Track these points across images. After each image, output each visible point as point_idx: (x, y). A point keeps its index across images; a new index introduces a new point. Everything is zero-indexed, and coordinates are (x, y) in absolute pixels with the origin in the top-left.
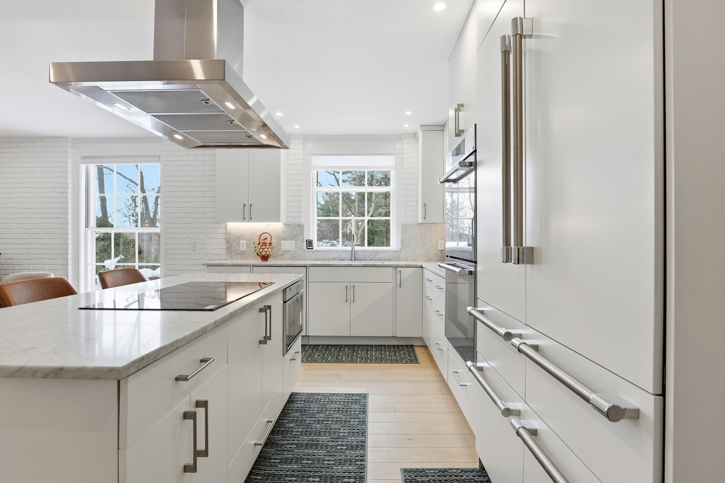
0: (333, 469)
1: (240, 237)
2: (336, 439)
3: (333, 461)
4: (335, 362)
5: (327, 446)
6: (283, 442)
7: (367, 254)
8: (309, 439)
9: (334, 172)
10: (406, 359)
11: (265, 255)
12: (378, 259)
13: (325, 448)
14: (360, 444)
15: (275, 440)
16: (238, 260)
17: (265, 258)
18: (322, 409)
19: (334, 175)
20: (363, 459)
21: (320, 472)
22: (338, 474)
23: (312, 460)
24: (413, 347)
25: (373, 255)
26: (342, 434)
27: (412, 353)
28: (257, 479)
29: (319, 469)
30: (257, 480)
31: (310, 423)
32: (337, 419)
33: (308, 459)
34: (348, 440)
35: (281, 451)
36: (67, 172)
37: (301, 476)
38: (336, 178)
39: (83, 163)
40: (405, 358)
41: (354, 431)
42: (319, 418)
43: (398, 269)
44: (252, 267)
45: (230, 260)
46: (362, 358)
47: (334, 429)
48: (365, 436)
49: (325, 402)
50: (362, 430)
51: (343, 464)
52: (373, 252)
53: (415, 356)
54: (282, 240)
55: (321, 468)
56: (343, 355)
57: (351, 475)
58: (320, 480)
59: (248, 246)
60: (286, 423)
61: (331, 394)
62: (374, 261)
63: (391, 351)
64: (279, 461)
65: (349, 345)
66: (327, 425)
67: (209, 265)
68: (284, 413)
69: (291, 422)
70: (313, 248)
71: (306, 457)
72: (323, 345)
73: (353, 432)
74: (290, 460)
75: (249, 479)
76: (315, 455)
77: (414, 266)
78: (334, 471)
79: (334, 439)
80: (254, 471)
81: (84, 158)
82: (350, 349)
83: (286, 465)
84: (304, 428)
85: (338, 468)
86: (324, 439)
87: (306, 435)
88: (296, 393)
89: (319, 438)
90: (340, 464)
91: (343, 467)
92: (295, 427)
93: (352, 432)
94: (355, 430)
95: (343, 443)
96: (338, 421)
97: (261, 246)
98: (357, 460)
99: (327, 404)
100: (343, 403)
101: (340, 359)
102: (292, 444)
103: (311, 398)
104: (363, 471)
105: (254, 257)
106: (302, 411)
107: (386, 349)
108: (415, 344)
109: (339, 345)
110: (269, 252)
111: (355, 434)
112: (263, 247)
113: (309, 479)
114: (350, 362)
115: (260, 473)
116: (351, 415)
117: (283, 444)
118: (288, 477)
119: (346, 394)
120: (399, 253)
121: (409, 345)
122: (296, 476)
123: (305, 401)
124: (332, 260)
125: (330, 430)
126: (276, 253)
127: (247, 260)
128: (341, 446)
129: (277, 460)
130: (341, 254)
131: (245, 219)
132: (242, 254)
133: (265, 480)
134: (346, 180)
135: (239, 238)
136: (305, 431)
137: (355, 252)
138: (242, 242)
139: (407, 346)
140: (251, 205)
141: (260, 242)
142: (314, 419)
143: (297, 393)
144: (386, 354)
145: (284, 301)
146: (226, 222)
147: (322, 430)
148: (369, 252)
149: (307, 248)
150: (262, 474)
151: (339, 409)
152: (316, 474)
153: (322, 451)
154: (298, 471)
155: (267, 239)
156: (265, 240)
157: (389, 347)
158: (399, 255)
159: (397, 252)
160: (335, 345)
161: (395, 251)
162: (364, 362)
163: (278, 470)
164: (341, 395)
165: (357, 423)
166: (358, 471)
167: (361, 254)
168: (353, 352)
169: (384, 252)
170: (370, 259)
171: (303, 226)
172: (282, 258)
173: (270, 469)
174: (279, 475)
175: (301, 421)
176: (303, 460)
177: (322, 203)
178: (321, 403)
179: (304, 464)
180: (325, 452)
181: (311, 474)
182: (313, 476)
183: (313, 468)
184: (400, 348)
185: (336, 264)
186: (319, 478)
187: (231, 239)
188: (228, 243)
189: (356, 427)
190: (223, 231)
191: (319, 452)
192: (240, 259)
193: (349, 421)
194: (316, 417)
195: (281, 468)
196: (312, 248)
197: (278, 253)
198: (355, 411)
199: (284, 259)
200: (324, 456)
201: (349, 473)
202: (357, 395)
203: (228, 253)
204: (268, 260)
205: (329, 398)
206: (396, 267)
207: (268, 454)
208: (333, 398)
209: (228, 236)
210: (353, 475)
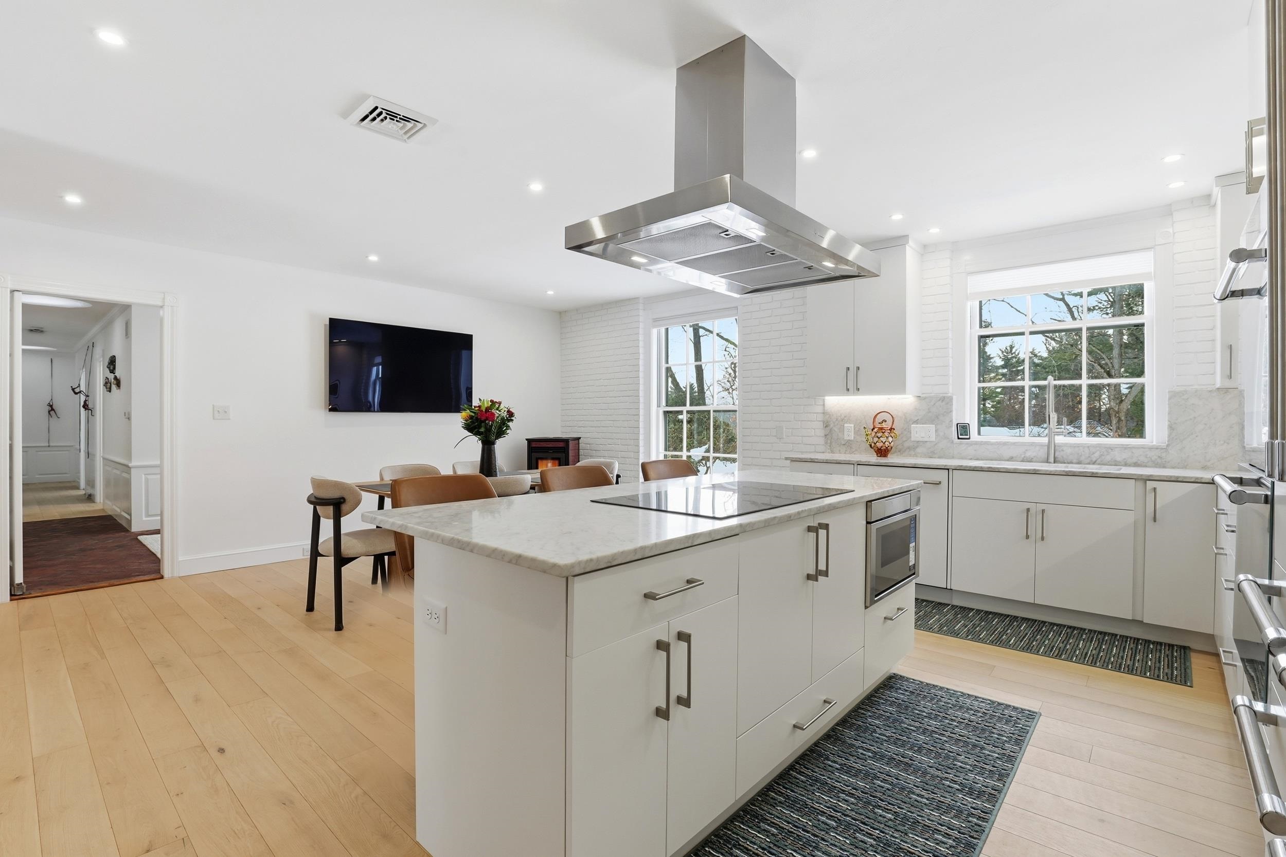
0: (922, 812)
1: (845, 418)
2: (946, 768)
3: (927, 799)
4: (992, 643)
5: (925, 773)
6: (855, 742)
7: (1083, 451)
8: (899, 752)
9: (1062, 294)
10: (1157, 671)
11: (882, 447)
12: (1109, 462)
13: (920, 774)
14: (990, 792)
15: (843, 735)
16: (841, 453)
17: (882, 452)
18: (939, 713)
19: (1063, 300)
20: (987, 817)
21: (899, 807)
22: (928, 823)
23: (891, 784)
24: (1187, 651)
25: (1097, 454)
26: (960, 764)
27: (1179, 663)
28: (798, 779)
29: (899, 802)
30: (798, 781)
31: (908, 729)
32: (961, 738)
33: (884, 781)
34: (967, 777)
35: (847, 755)
36: (639, 340)
37: (865, 800)
38: (1067, 305)
39: (654, 327)
40: (1157, 669)
41: (985, 766)
42: (928, 725)
43: (1150, 485)
44: (855, 465)
45: (829, 453)
46: (1053, 648)
47: (949, 751)
48: (1005, 782)
49: (950, 703)
50: (1002, 769)
51: (943, 810)
52: (1098, 448)
53: (1185, 669)
54: (912, 424)
55: (902, 801)
56: (1014, 635)
57: (952, 834)
58: (894, 818)
59: (857, 432)
60: (870, 716)
61: (963, 694)
62: (1099, 466)
63: (1125, 648)
64: (838, 766)
65: (1033, 620)
66: (937, 740)
67: (793, 460)
68: (870, 700)
69: (878, 718)
70: (969, 439)
71: (883, 776)
72: (979, 610)
73: (983, 768)
74: (856, 771)
75: (788, 774)
76: (900, 780)
77: (1192, 480)
78: (924, 815)
79: (943, 767)
80: (797, 766)
81: (656, 320)
82: (1031, 627)
83: (847, 776)
84: (895, 733)
85: (931, 814)
86: (924, 760)
87: (895, 744)
88: (901, 676)
89: (916, 756)
90: (938, 808)
91: (942, 815)
92: (881, 727)
93: (981, 767)
94: (988, 765)
95: (956, 779)
96: (960, 740)
97: (876, 433)
98: (972, 814)
99: (951, 708)
100: (982, 716)
101: (1003, 641)
102: (869, 750)
103: (924, 690)
104: (978, 837)
105: (865, 449)
106: (903, 707)
107: (1114, 642)
108: (1193, 646)
109: (1012, 616)
110: (888, 443)
111: (986, 772)
112: (879, 435)
113: (876, 810)
114: (1023, 649)
115: (805, 772)
116: (989, 738)
117: (852, 746)
118: (845, 794)
119: (993, 702)
120: (1162, 451)
121: (1176, 645)
122: (857, 798)
123: (912, 693)
124: (1008, 460)
125: (940, 751)
126: (903, 445)
127: (855, 454)
128: (950, 782)
129: (836, 765)
130: (1026, 450)
131: (848, 390)
132: (848, 445)
133: (810, 785)
134: (1094, 307)
135: (843, 420)
136: (896, 738)
137: (1055, 446)
138: (848, 426)
139: (1171, 646)
140: (858, 368)
141: (874, 426)
142: (917, 724)
143: (904, 677)
144: (1112, 651)
145: (869, 520)
146: (824, 396)
147: (925, 746)
148: (1088, 447)
149: (959, 438)
150: (807, 775)
151: (970, 723)
152: (890, 807)
153: (914, 778)
154: (862, 792)
155: (885, 421)
156: (883, 424)
157: (1124, 639)
158: (1164, 455)
159: (1157, 449)
160: (1002, 615)
161: (1151, 448)
162: (1053, 656)
163: (832, 779)
164: (984, 700)
165: (997, 755)
166: (967, 832)
167: (1068, 451)
168: (1036, 634)
169: (1125, 448)
170: (1092, 460)
171: (951, 399)
172: (912, 453)
173: (822, 773)
174: (832, 786)
175: (895, 720)
176: (878, 780)
177: (1042, 355)
178: (940, 703)
179: (876, 786)
180: (919, 780)
181: (882, 804)
182: (885, 808)
183: (888, 796)
184: (1151, 646)
185: (1007, 468)
186: (892, 815)
187: (831, 422)
188: (827, 428)
189: (992, 762)
190: (819, 409)
191: (909, 777)
192: (845, 453)
193: (983, 748)
194: (923, 722)
195: (838, 777)
196: (968, 437)
197: (907, 444)
198: (999, 735)
199: (916, 456)
200: (914, 785)
201: (949, 828)
202: (1015, 708)
203: (826, 443)
204: (888, 456)
205: (958, 700)
206: (1146, 479)
207: (826, 751)
208: (966, 703)
209: (827, 416)
210: (955, 833)
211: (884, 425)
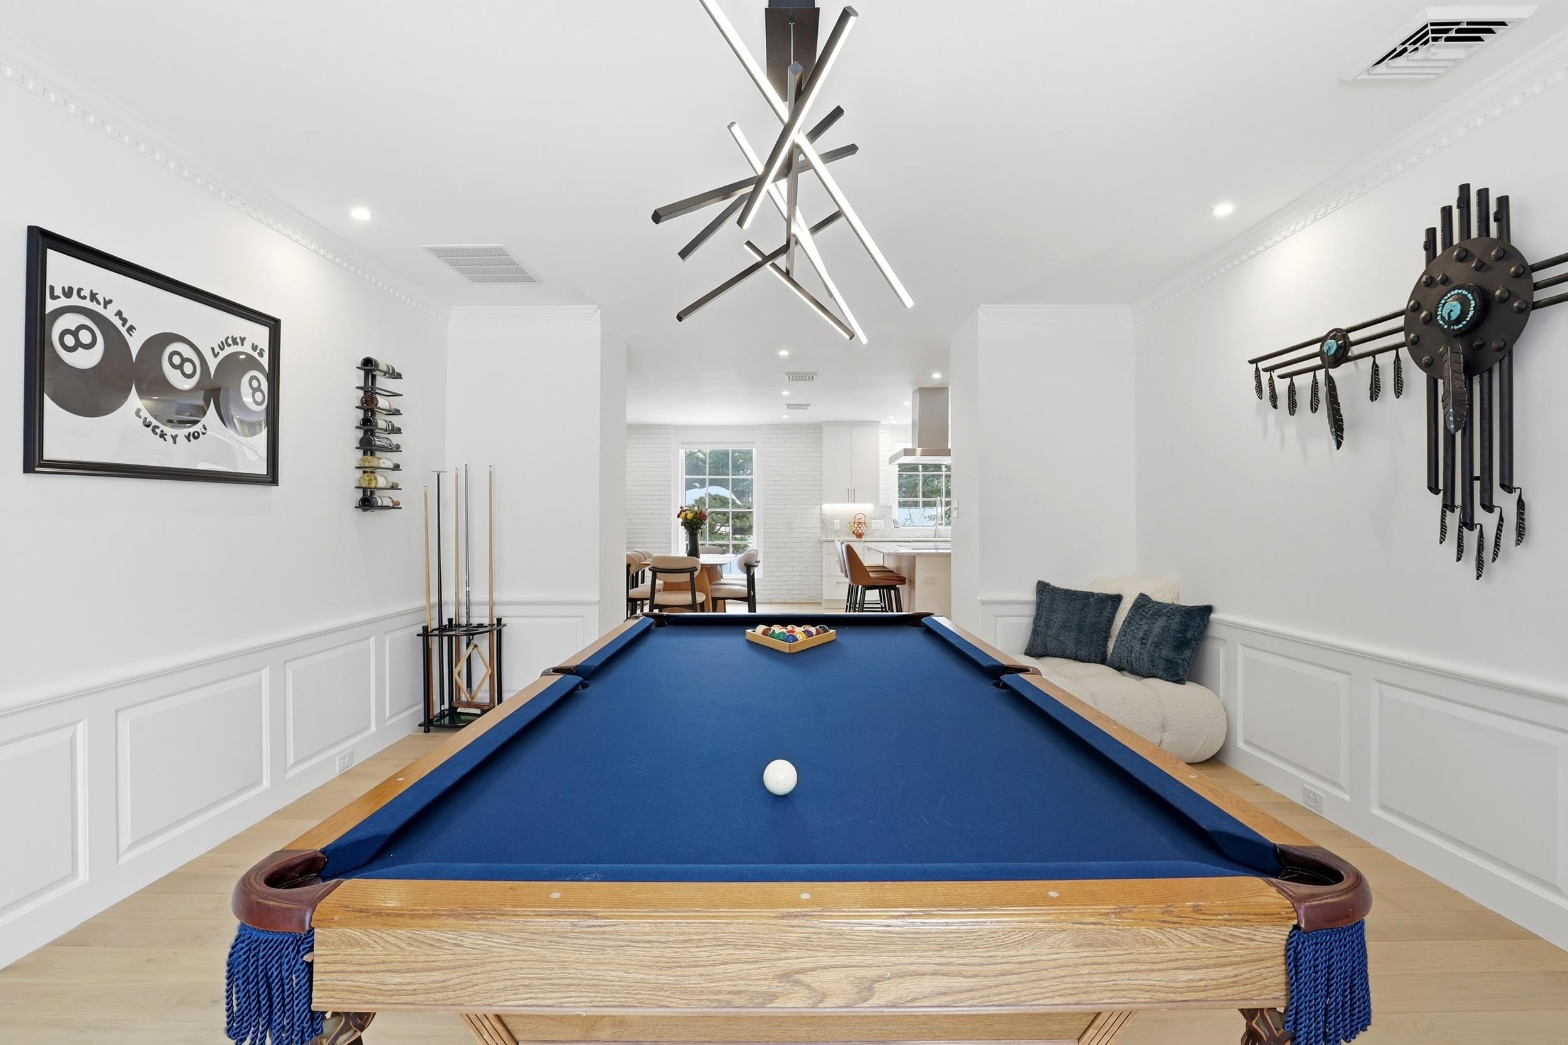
17: (859, 535)
36: (670, 457)
39: (681, 448)
45: (825, 537)
54: (873, 520)
59: (841, 525)
81: (683, 444)
97: (856, 525)
110: (863, 530)
112: (859, 526)
132: (836, 532)
135: (834, 518)
138: (837, 522)
140: (856, 488)
141: (854, 521)
146: (822, 504)
149: (894, 527)
155: (861, 518)
171: (891, 507)
172: (874, 535)
187: (825, 519)
188: (821, 523)
190: (818, 512)
197: (869, 531)
203: (822, 532)
204: (863, 537)
209: (823, 516)
211: (860, 521)
